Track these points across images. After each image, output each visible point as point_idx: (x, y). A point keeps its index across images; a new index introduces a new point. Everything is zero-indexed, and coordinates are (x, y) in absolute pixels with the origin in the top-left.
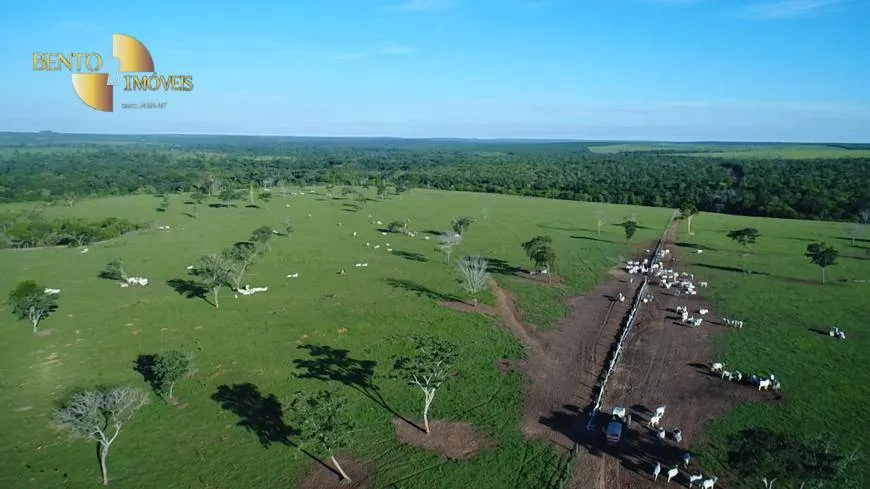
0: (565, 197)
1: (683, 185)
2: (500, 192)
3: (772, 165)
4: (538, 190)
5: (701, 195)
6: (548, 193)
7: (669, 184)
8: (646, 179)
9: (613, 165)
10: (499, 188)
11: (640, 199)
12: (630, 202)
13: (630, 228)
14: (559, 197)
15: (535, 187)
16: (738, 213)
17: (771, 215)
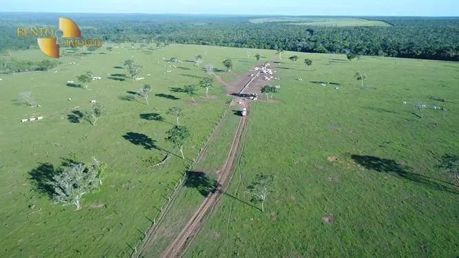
0: (237, 46)
1: (287, 40)
2: (208, 45)
3: (326, 29)
4: (225, 43)
5: (294, 44)
6: (230, 44)
7: (282, 39)
8: (273, 37)
9: (259, 30)
10: (207, 43)
11: (269, 47)
12: (265, 48)
13: (258, 57)
14: (235, 46)
15: (224, 42)
16: (306, 52)
17: (318, 52)
